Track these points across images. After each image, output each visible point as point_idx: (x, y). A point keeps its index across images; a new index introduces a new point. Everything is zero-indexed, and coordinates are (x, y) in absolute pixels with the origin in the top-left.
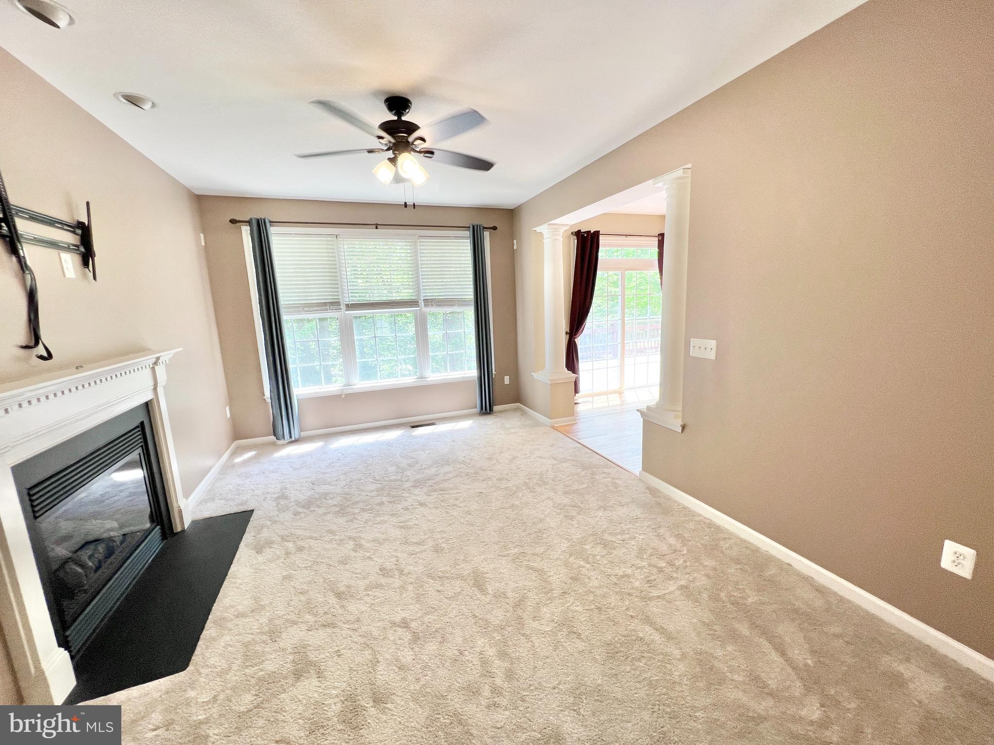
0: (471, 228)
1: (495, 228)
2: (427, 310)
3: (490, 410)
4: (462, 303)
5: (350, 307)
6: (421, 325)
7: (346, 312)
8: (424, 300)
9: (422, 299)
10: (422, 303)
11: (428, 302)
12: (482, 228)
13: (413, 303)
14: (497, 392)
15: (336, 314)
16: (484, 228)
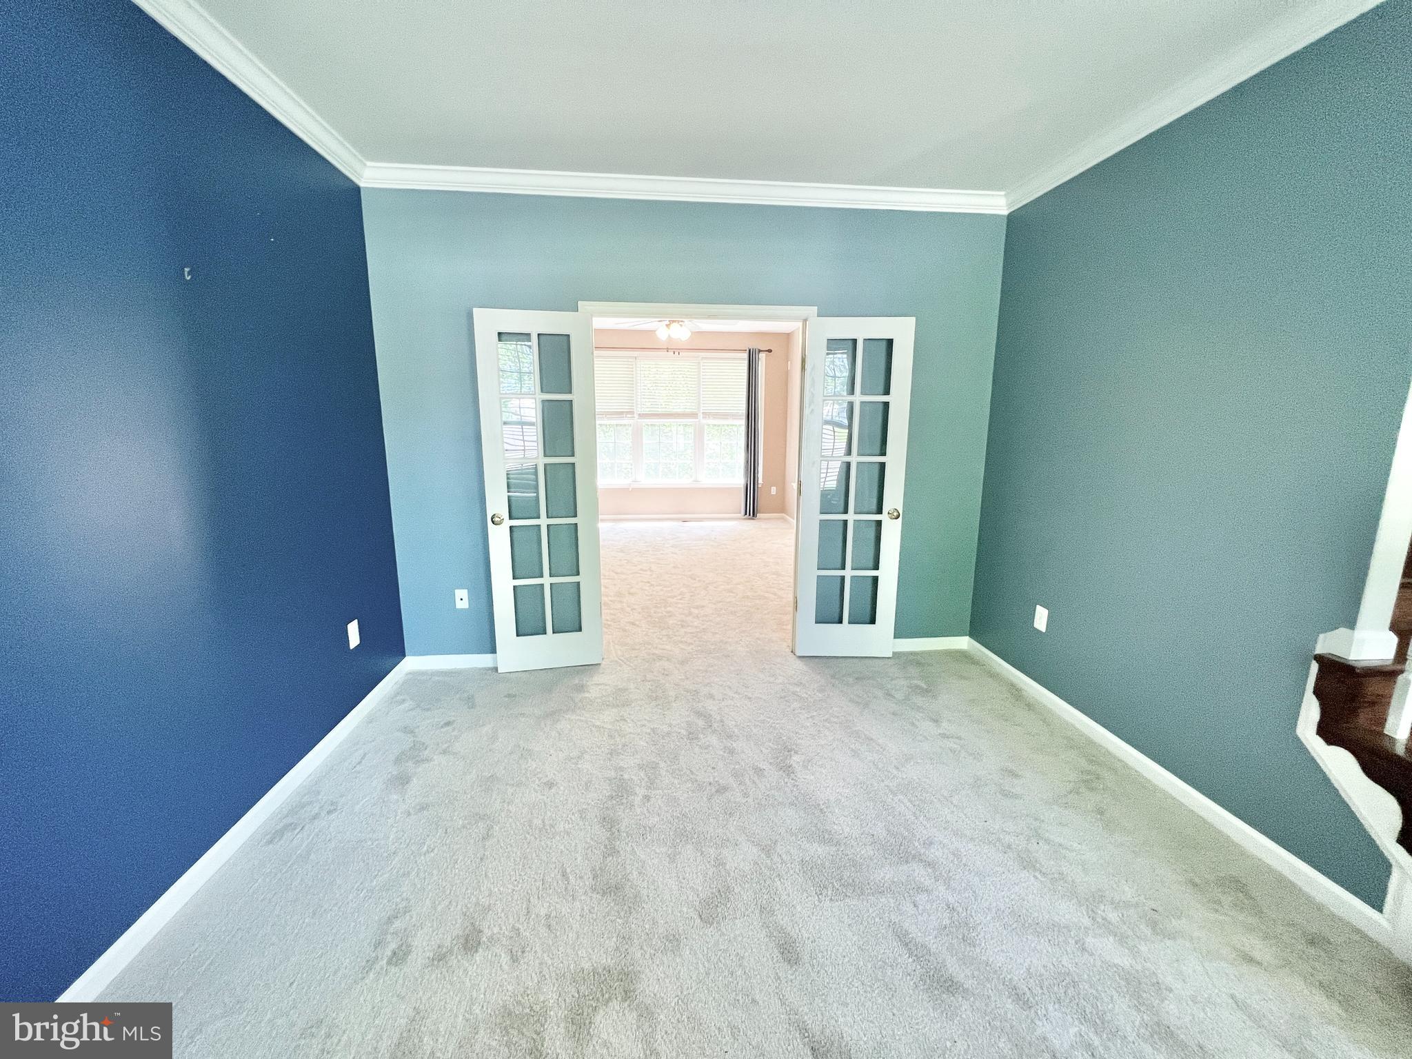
0: (748, 351)
1: (770, 351)
2: (704, 421)
3: (754, 514)
4: (735, 416)
5: (641, 416)
6: (699, 435)
7: (639, 420)
8: (703, 413)
9: (702, 411)
10: (700, 415)
11: (706, 415)
12: (757, 350)
13: (694, 415)
14: (762, 502)
15: (631, 422)
16: (760, 351)
